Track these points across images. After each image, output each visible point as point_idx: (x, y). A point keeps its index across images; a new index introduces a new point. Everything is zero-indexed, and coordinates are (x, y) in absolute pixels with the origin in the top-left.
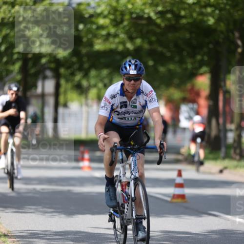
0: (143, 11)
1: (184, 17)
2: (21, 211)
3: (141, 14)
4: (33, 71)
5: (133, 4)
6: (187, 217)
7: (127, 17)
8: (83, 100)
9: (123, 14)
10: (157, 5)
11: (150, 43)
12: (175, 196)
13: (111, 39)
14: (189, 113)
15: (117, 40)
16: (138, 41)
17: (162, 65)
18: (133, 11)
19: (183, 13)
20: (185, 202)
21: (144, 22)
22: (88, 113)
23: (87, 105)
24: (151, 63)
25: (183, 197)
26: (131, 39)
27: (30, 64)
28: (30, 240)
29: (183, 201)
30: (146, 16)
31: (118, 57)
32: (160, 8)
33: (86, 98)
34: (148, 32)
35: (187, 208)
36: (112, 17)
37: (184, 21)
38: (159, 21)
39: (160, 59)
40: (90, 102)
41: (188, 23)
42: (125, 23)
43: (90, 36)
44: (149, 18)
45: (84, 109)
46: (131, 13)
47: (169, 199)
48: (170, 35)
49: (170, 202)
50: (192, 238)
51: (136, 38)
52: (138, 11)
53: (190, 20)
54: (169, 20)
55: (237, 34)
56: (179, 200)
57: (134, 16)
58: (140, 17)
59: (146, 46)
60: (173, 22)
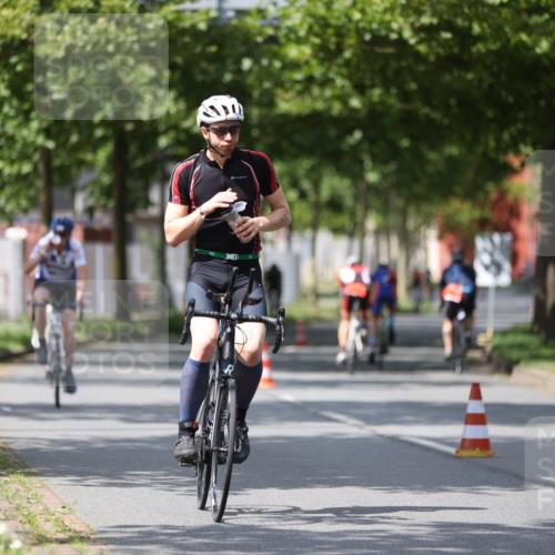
0: (387, 24)
1: (480, 38)
2: (116, 481)
3: (383, 33)
4: (139, 163)
5: (363, 11)
6: (494, 490)
7: (351, 41)
9: (340, 33)
10: (419, 13)
11: (405, 96)
12: (466, 444)
13: (316, 91)
14: (491, 255)
15: (328, 92)
16: (376, 93)
17: (433, 147)
18: (361, 25)
19: (476, 28)
20: (490, 456)
21: (390, 50)
24: (405, 143)
25: (484, 444)
26: (360, 89)
27: (133, 149)
28: (139, 547)
29: (484, 454)
30: (394, 36)
31: (332, 132)
32: (426, 20)
34: (398, 73)
35: (493, 470)
36: (317, 41)
37: (480, 47)
38: (422, 48)
39: (429, 133)
41: (489, 52)
42: (347, 54)
43: (267, 85)
44: (401, 42)
46: (360, 32)
47: (452, 450)
48: (447, 78)
49: (456, 457)
50: (507, 538)
51: (373, 86)
52: (375, 26)
53: (494, 46)
56: (476, 452)
57: (368, 37)
58: (379, 40)
59: (393, 101)
60: (456, 50)
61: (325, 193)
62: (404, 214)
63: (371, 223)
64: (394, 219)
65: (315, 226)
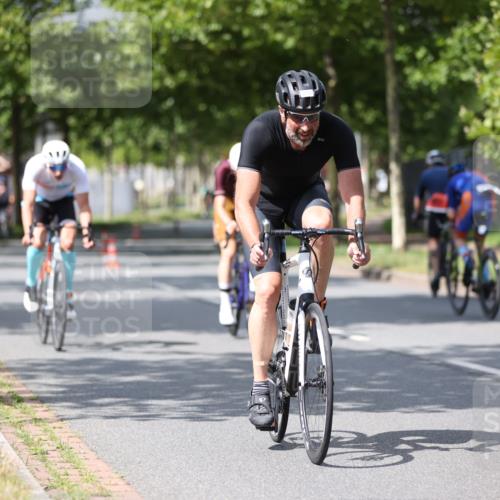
0: (187, 31)
1: (249, 39)
3: (185, 36)
4: (28, 123)
5: (173, 22)
7: (165, 41)
8: (104, 165)
9: (158, 37)
10: (209, 22)
11: (200, 77)
16: (183, 75)
17: (221, 109)
18: (173, 32)
19: (246, 32)
21: (189, 47)
22: (112, 184)
23: (111, 171)
24: (202, 107)
26: (172, 71)
27: (24, 114)
30: (192, 38)
32: (214, 27)
33: (109, 161)
34: (195, 62)
37: (248, 45)
38: (212, 46)
40: (114, 167)
42: (163, 50)
44: (197, 43)
45: (107, 177)
46: (170, 35)
48: (228, 64)
51: (180, 69)
52: (181, 32)
53: (258, 43)
54: (227, 43)
55: (327, 60)
57: (175, 39)
58: (183, 41)
59: (195, 82)
60: (233, 47)
61: (150, 141)
62: (201, 153)
63: (181, 159)
64: (195, 157)
65: (144, 161)
